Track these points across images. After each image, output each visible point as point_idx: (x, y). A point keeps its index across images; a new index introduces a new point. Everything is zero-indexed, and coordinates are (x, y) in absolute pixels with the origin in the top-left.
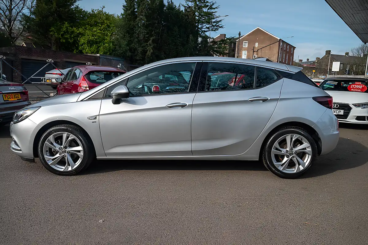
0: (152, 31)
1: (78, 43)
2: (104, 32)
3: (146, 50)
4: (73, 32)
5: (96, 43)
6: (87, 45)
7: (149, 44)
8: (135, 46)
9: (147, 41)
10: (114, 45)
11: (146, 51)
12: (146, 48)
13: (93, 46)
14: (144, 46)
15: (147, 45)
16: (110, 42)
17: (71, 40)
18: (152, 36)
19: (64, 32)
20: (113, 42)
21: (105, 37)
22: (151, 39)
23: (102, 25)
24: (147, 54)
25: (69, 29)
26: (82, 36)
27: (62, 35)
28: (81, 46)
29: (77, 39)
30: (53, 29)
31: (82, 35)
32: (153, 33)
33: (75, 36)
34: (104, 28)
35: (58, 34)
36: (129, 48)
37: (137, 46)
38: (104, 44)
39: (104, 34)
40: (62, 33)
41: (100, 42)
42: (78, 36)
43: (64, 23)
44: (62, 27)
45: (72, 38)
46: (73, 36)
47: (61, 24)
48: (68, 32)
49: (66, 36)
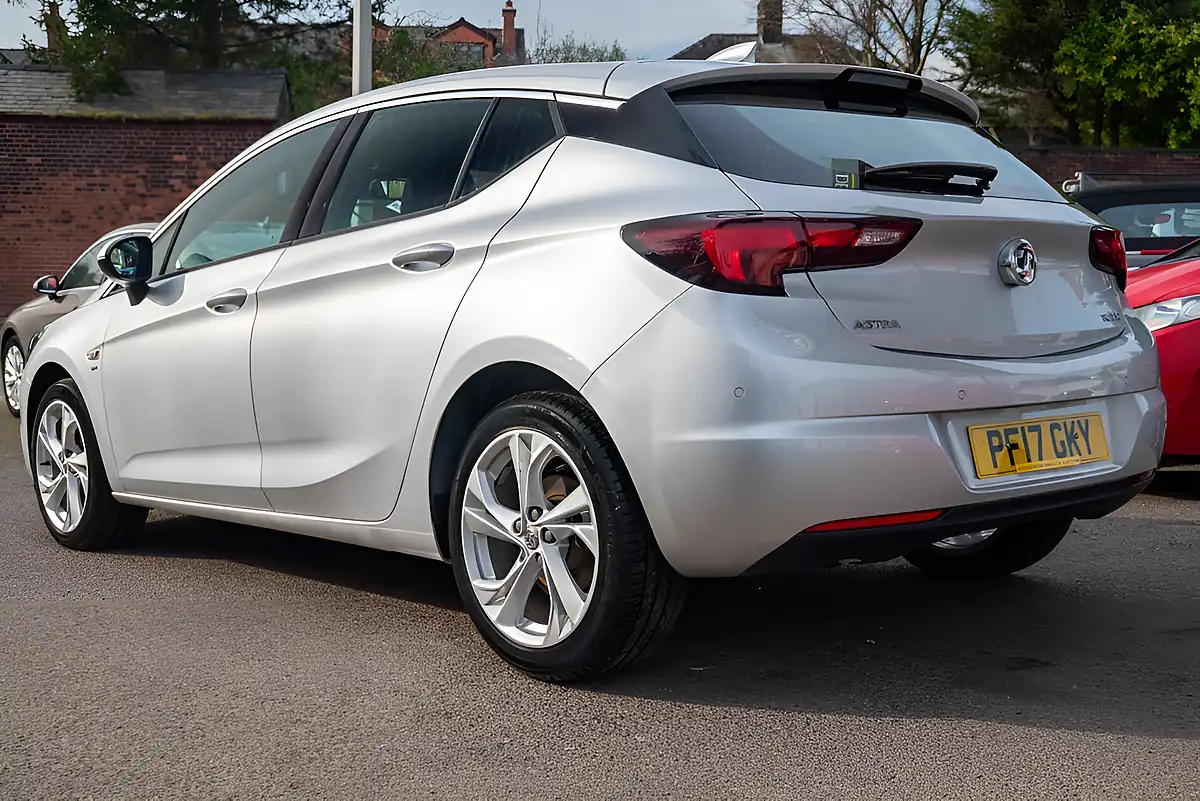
1: (1185, 98)
4: (1161, 47)
17: (1151, 86)
19: (1121, 54)
25: (1143, 35)
27: (1111, 72)
29: (1183, 78)
30: (1065, 47)
33: (1174, 67)
35: (1094, 67)
40: (1109, 59)
43: (1123, 13)
44: (1111, 34)
45: (1160, 74)
46: (1164, 65)
47: (1108, 20)
48: (1138, 52)
49: (1129, 73)
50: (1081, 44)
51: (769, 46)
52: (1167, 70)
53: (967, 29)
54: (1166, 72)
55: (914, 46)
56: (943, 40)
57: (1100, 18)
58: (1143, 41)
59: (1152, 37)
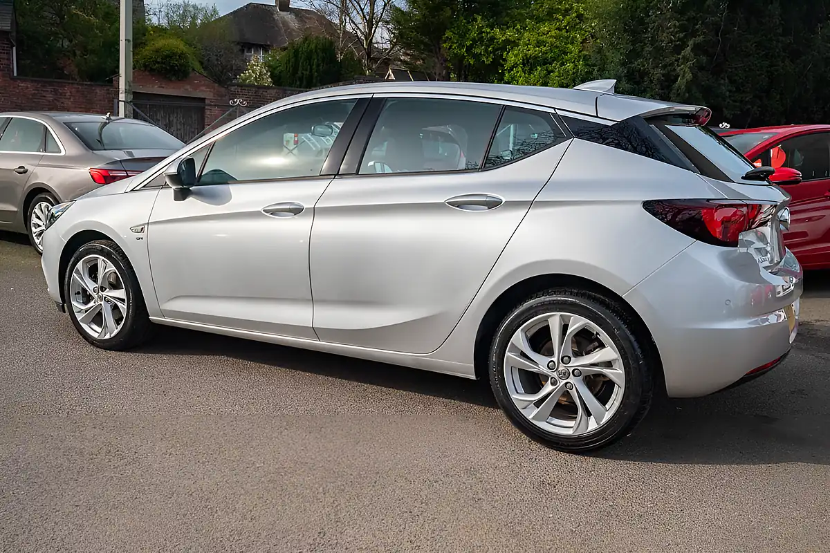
0: (694, 20)
1: (502, 66)
2: (567, 32)
3: (674, 73)
4: (492, 39)
5: (545, 62)
6: (523, 69)
7: (684, 57)
8: (644, 66)
9: (678, 49)
10: (589, 65)
11: (672, 78)
12: (675, 70)
13: (536, 70)
14: (670, 65)
15: (677, 60)
16: (580, 56)
17: (487, 58)
18: (694, 34)
19: (474, 40)
20: (586, 58)
21: (570, 46)
22: (691, 43)
23: (564, 17)
24: (676, 85)
25: (484, 32)
26: (512, 48)
27: (469, 49)
28: (509, 72)
29: (502, 55)
30: (448, 34)
31: (513, 44)
32: (697, 27)
33: (497, 50)
34: (568, 23)
35: (461, 46)
36: (628, 72)
37: (648, 65)
38: (563, 64)
39: (567, 38)
40: (469, 43)
41: (554, 59)
42: (503, 49)
43: (475, 20)
44: (469, 30)
45: (491, 52)
46: (493, 48)
47: (468, 22)
48: (481, 39)
49: (477, 51)
50: (454, 33)
51: (281, 13)
52: (495, 50)
53: (399, 18)
54: (493, 52)
55: (370, 24)
56: (387, 23)
57: (465, 21)
58: (484, 35)
59: (487, 33)
